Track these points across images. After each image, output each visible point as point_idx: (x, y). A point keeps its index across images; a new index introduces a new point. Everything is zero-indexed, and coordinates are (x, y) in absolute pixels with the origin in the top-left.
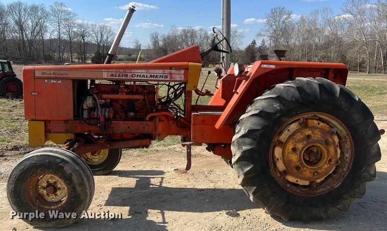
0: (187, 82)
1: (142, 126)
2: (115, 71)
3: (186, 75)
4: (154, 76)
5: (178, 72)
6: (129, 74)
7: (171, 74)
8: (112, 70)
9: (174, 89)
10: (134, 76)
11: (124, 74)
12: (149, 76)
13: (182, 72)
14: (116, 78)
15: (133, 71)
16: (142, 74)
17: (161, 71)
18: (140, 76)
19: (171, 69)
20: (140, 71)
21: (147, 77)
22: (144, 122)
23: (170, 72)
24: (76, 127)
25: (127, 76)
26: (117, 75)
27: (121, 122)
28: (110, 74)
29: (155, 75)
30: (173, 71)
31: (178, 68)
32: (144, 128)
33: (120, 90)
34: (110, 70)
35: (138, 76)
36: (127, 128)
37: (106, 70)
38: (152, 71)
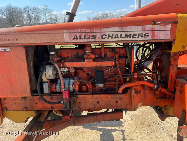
0: (174, 40)
1: (115, 100)
2: (79, 31)
3: (173, 31)
4: (130, 35)
5: (162, 28)
6: (98, 35)
7: (153, 31)
8: (75, 31)
9: (150, 49)
10: (104, 37)
11: (92, 34)
12: (123, 36)
13: (169, 26)
14: (81, 41)
15: (103, 30)
16: (115, 34)
17: (140, 28)
18: (112, 37)
19: (155, 24)
20: (112, 29)
21: (121, 37)
22: (117, 96)
23: (152, 28)
24: (37, 103)
25: (95, 38)
26: (83, 37)
27: (89, 97)
28: (73, 35)
29: (132, 33)
30: (156, 27)
31: (164, 22)
32: (117, 102)
33: (85, 56)
34: (72, 31)
35: (109, 36)
36: (96, 103)
37: (68, 31)
38: (128, 28)
